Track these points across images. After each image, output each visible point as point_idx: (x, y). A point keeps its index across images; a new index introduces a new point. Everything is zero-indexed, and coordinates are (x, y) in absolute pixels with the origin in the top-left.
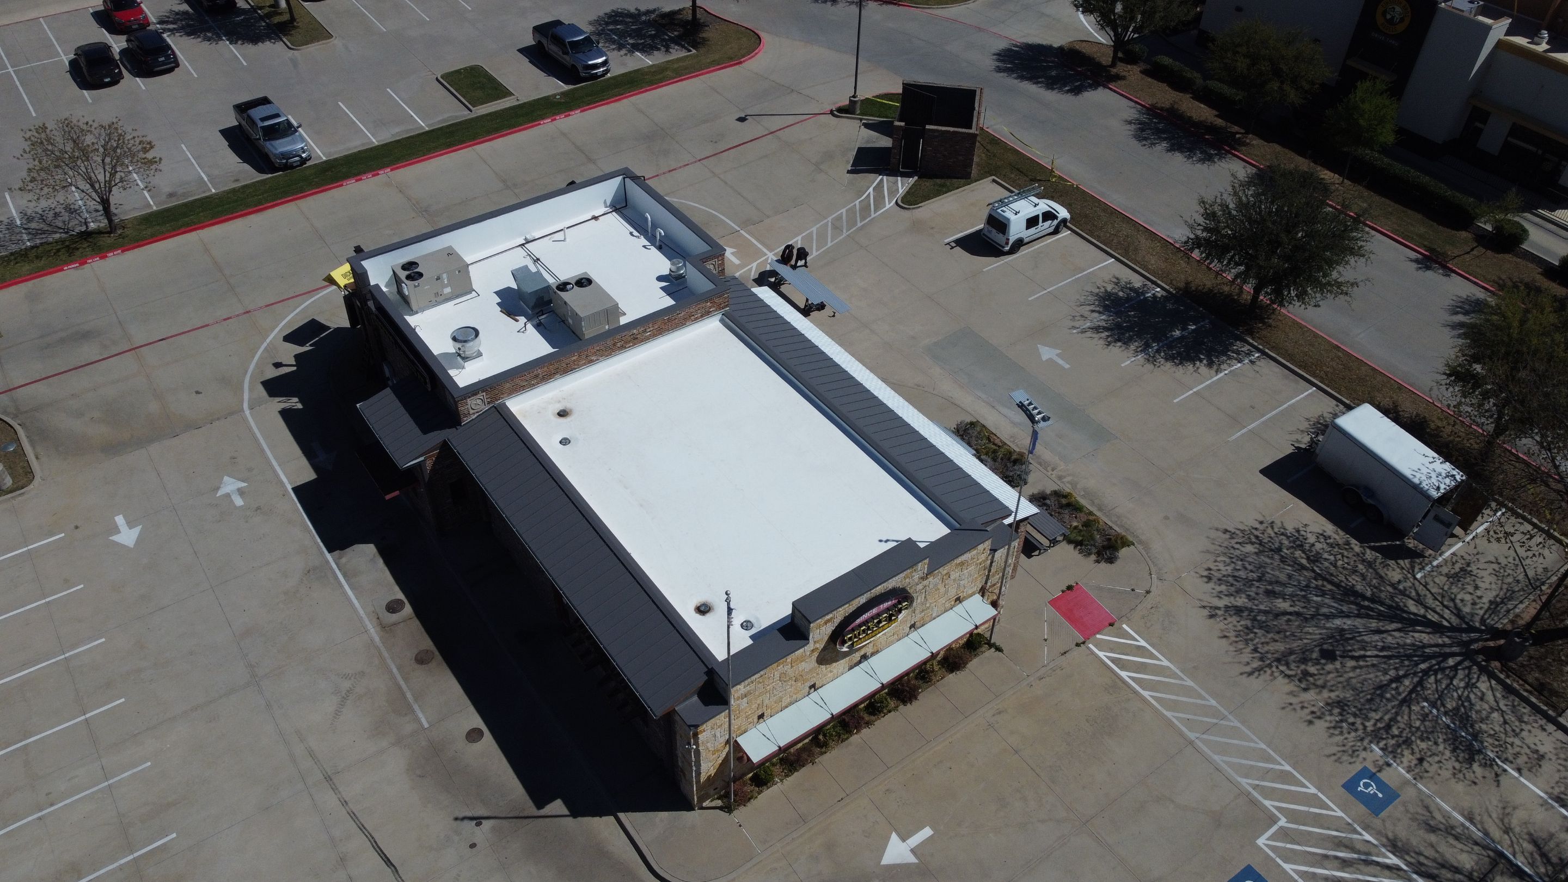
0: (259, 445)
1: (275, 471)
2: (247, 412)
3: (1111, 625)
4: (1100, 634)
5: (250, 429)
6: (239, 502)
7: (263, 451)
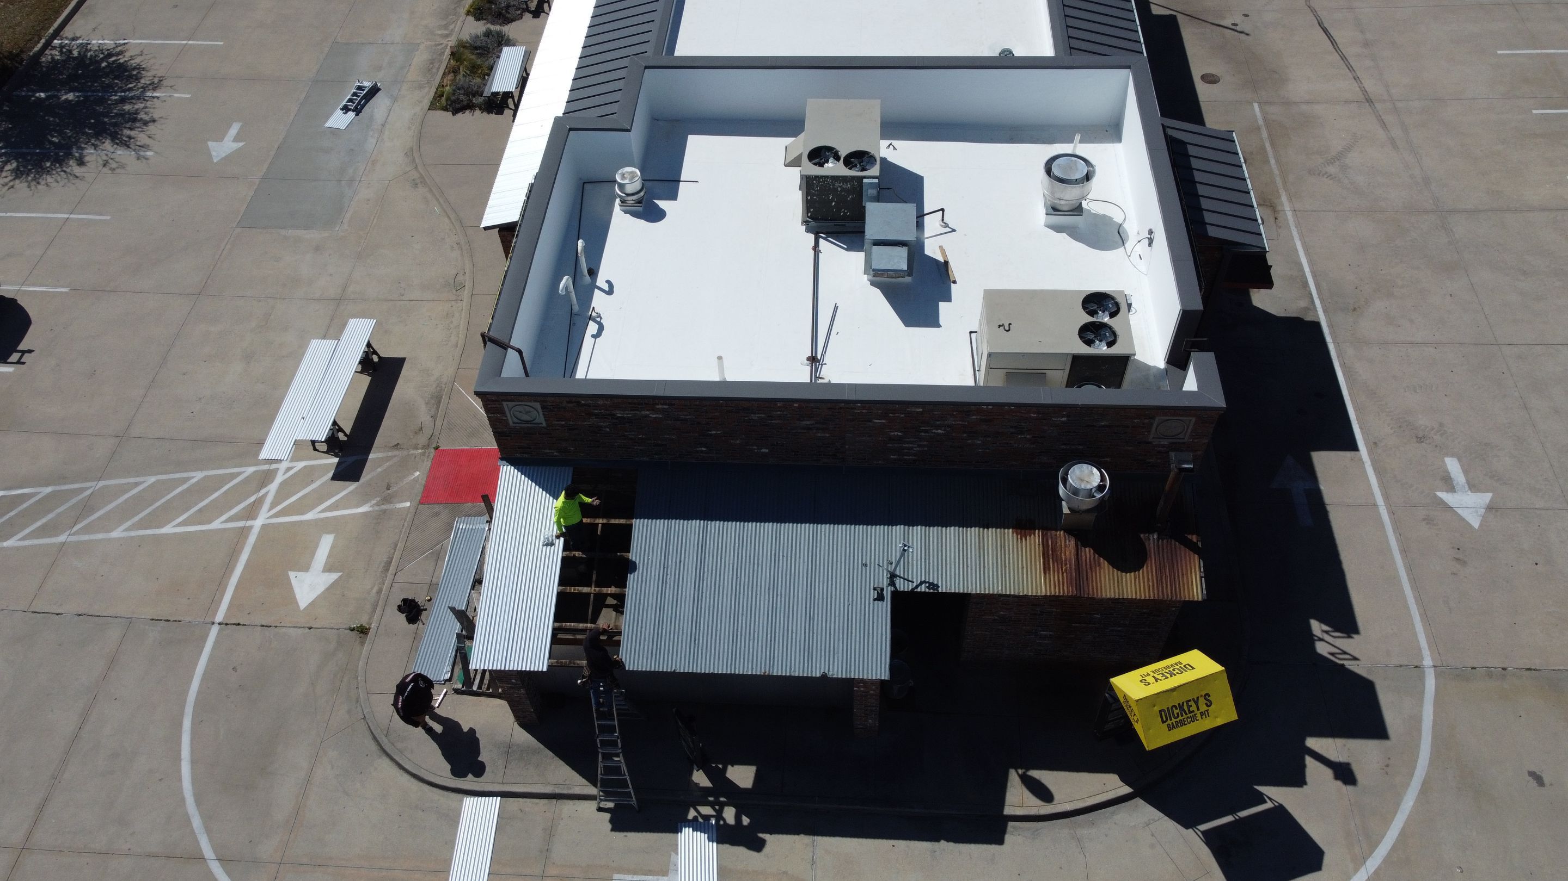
0: (1410, 569)
1: (1386, 497)
2: (1428, 662)
5: (1424, 616)
6: (1453, 466)
7: (1404, 552)
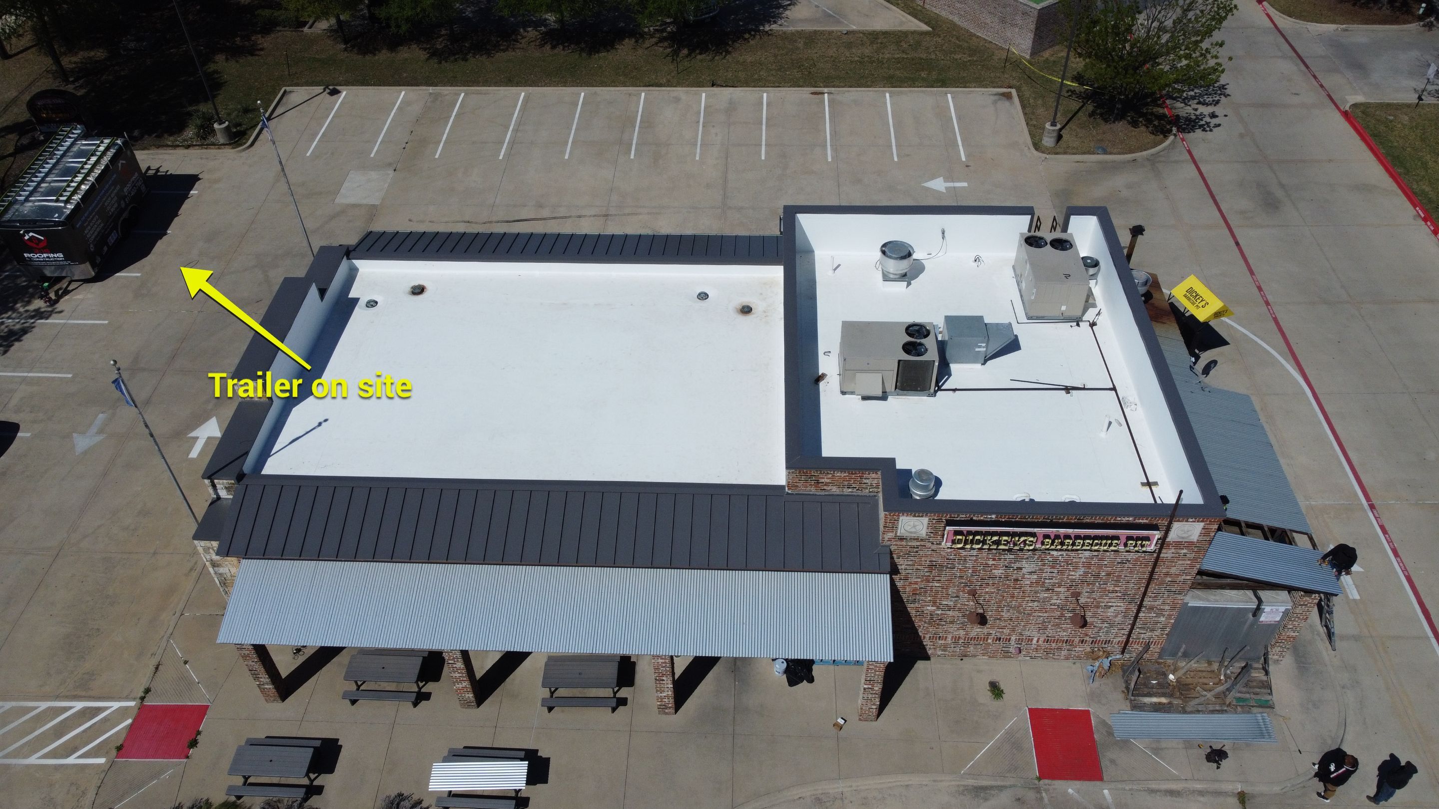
3: (119, 748)
4: (128, 726)
